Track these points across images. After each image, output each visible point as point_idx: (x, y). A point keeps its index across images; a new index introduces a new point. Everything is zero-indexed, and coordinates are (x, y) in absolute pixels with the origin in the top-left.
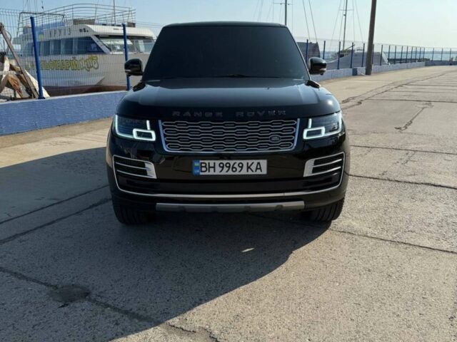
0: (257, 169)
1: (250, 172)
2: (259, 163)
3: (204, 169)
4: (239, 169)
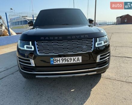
3: (55, 61)
4: (70, 61)
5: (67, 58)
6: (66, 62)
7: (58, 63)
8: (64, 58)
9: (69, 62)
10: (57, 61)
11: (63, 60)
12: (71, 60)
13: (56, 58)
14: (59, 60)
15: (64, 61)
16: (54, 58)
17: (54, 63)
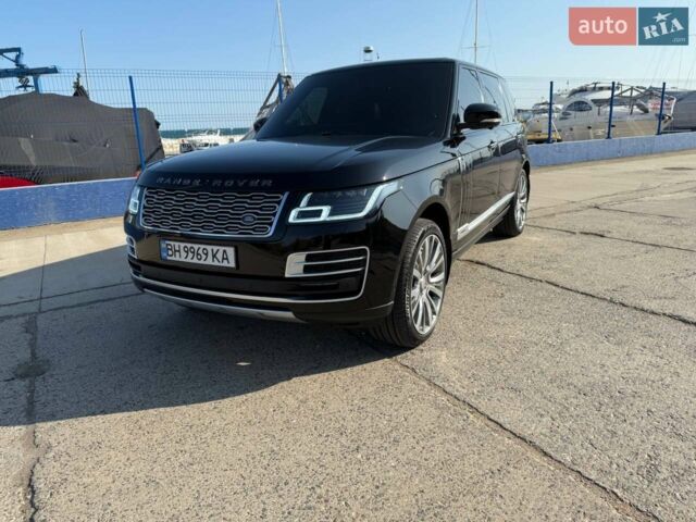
0: (223, 259)
1: (216, 263)
2: (225, 251)
4: (204, 257)
8: (189, 245)
10: (175, 251)
11: (188, 252)
13: (172, 243)
14: (179, 251)
15: (190, 255)
16: (167, 242)
17: (169, 258)
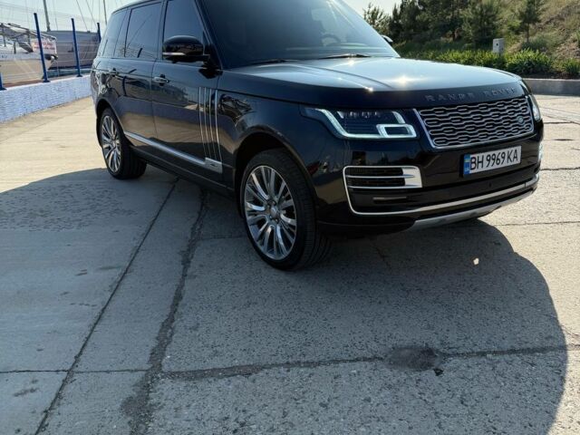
0: (514, 157)
1: (510, 164)
2: (515, 151)
3: (473, 166)
4: (502, 160)
5: (496, 152)
6: (496, 166)
7: (480, 169)
8: (491, 153)
9: (500, 166)
10: (479, 162)
11: (489, 160)
12: (504, 158)
13: (476, 156)
14: (482, 162)
15: (492, 161)
16: (472, 156)
17: (471, 172)
